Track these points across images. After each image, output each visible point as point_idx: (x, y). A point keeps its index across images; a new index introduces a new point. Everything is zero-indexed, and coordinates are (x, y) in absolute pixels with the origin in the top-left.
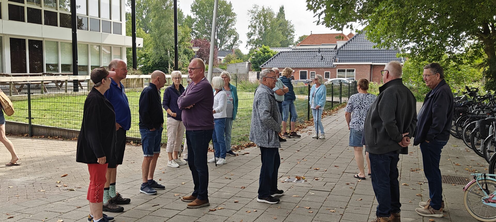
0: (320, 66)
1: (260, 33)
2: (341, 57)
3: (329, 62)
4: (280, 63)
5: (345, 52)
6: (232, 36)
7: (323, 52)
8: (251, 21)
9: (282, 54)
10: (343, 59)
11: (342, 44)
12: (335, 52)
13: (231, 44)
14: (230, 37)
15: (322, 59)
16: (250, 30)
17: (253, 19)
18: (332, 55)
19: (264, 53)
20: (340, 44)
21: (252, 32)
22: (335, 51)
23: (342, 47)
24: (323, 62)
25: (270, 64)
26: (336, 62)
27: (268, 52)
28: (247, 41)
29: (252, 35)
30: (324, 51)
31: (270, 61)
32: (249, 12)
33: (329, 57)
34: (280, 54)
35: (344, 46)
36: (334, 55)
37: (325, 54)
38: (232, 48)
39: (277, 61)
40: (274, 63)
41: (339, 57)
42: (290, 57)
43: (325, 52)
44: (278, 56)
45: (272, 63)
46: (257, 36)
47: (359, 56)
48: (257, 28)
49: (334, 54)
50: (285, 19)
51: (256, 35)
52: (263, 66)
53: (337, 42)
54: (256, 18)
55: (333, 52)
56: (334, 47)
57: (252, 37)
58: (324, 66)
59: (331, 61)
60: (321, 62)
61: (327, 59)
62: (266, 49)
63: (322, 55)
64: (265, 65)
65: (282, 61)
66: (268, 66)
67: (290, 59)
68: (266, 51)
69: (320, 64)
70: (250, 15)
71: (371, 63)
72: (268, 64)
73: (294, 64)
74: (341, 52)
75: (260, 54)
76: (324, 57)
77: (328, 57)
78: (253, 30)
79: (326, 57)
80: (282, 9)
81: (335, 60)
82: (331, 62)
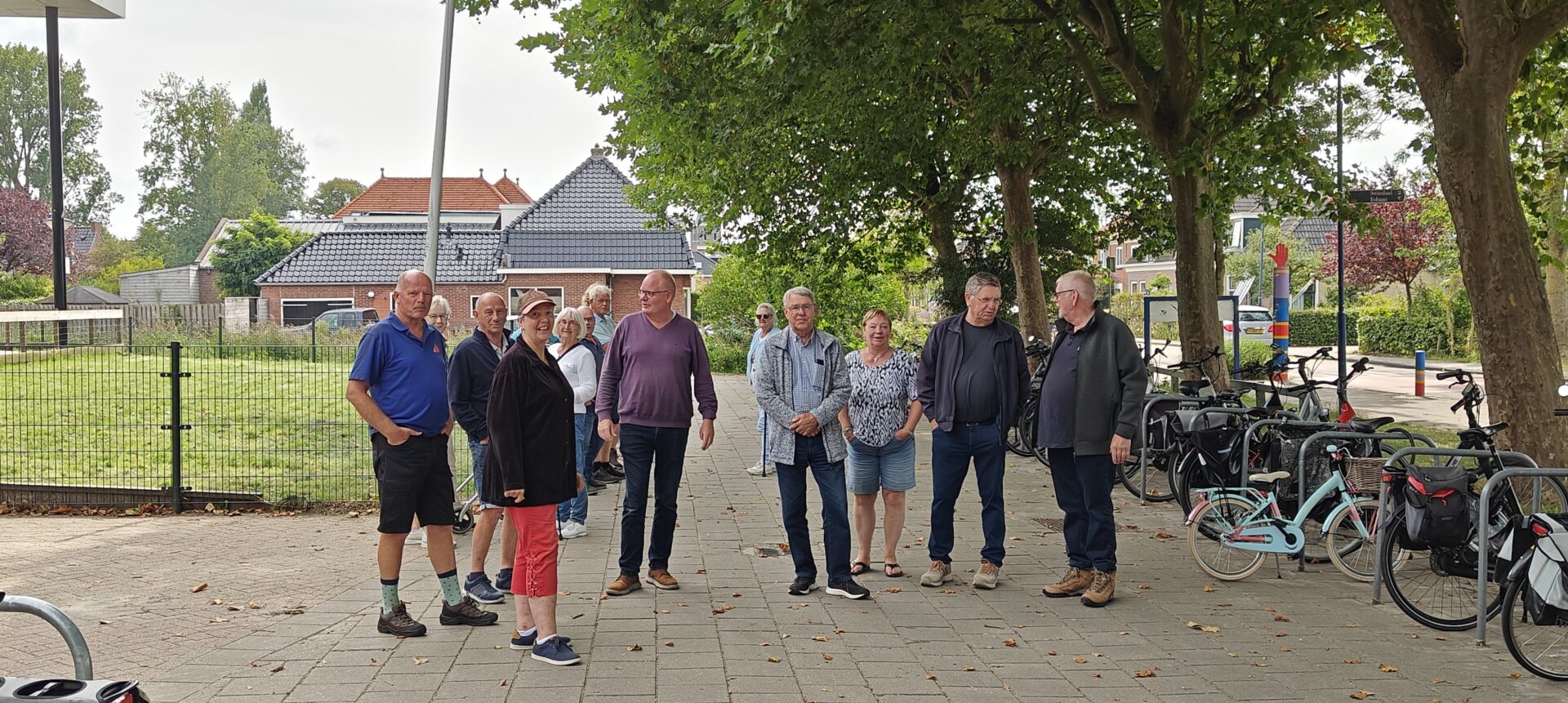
0: (456, 279)
1: (188, 169)
2: (518, 251)
3: (482, 268)
4: (322, 268)
5: (530, 236)
6: (81, 179)
7: (462, 236)
8: (155, 130)
9: (328, 242)
10: (525, 258)
11: (520, 214)
12: (498, 236)
13: (82, 204)
14: (75, 179)
15: (459, 258)
16: (150, 159)
17: (162, 124)
18: (490, 247)
19: (260, 236)
20: (510, 214)
21: (159, 164)
22: (499, 234)
23: (520, 223)
24: (463, 268)
25: (290, 274)
26: (505, 266)
27: (273, 235)
28: (142, 193)
29: (158, 175)
30: (464, 234)
31: (289, 262)
32: (146, 99)
33: (481, 251)
34: (322, 242)
35: (526, 218)
36: (496, 246)
37: (467, 242)
38: (85, 218)
39: (312, 263)
40: (304, 268)
41: (512, 250)
42: (357, 252)
43: (467, 237)
44: (315, 247)
45: (298, 268)
46: (176, 178)
47: (572, 251)
48: (178, 153)
49: (497, 241)
50: (272, 124)
51: (175, 175)
52: (265, 280)
53: (501, 206)
54: (172, 121)
55: (491, 236)
56: (493, 220)
57: (158, 185)
58: (469, 279)
59: (489, 263)
60: (457, 268)
61: (476, 257)
62: (265, 225)
63: (460, 246)
64: (273, 275)
65: (330, 263)
66: (282, 279)
67: (356, 257)
68: (264, 230)
69: (456, 273)
70: (151, 107)
71: (608, 270)
72: (284, 274)
73: (370, 273)
74: (518, 236)
75: (248, 241)
76: (465, 252)
77: (478, 252)
78: (162, 158)
79: (471, 252)
80: (259, 92)
81: (501, 260)
82: (489, 268)
